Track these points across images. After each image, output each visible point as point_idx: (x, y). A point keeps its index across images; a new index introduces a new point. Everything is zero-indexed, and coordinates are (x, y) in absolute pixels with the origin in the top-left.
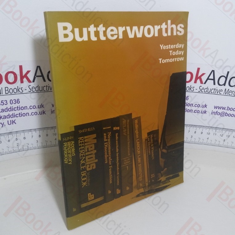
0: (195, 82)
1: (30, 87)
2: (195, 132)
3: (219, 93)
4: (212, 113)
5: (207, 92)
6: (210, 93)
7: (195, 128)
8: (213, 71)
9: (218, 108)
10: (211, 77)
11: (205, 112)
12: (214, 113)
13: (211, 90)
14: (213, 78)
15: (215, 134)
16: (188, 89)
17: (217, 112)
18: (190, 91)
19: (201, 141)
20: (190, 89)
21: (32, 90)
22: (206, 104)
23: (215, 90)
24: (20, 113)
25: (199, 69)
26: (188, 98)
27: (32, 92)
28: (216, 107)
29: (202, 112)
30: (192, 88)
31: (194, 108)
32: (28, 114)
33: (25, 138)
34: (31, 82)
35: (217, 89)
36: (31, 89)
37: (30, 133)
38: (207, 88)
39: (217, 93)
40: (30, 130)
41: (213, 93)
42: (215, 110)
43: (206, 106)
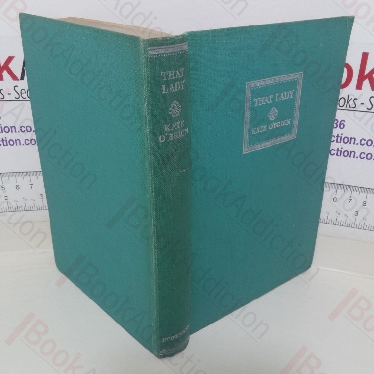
0: (359, 86)
1: (16, 88)
2: (364, 204)
7: (363, 195)
16: (342, 102)
18: (348, 108)
20: (348, 102)
21: (20, 95)
24: (4, 139)
25: (365, 56)
26: (343, 124)
27: (21, 99)
30: (352, 100)
31: (358, 149)
32: (18, 141)
33: (17, 187)
34: (18, 80)
36: (19, 93)
37: (27, 178)
40: (27, 173)
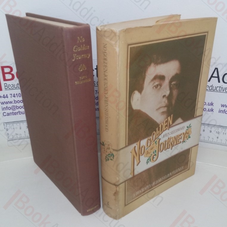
3: (224, 91)
4: (220, 111)
5: (212, 90)
6: (216, 91)
8: (216, 69)
9: (225, 106)
10: (215, 75)
11: (212, 110)
12: (222, 111)
13: (216, 88)
14: (217, 76)
15: (225, 134)
17: (224, 111)
19: (211, 140)
22: (212, 102)
23: (221, 88)
28: (223, 106)
29: (209, 110)
35: (222, 87)
38: (212, 86)
39: (223, 91)
41: (219, 91)
42: (223, 109)
43: (212, 104)
